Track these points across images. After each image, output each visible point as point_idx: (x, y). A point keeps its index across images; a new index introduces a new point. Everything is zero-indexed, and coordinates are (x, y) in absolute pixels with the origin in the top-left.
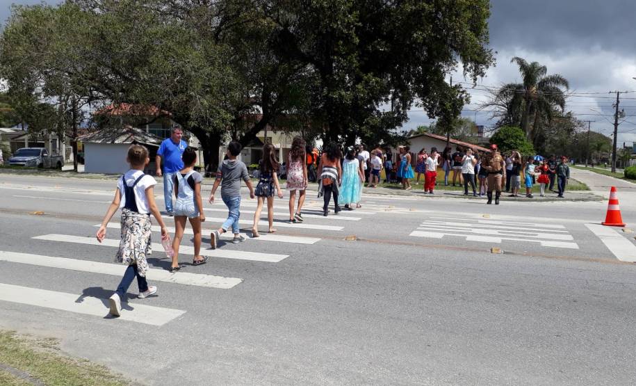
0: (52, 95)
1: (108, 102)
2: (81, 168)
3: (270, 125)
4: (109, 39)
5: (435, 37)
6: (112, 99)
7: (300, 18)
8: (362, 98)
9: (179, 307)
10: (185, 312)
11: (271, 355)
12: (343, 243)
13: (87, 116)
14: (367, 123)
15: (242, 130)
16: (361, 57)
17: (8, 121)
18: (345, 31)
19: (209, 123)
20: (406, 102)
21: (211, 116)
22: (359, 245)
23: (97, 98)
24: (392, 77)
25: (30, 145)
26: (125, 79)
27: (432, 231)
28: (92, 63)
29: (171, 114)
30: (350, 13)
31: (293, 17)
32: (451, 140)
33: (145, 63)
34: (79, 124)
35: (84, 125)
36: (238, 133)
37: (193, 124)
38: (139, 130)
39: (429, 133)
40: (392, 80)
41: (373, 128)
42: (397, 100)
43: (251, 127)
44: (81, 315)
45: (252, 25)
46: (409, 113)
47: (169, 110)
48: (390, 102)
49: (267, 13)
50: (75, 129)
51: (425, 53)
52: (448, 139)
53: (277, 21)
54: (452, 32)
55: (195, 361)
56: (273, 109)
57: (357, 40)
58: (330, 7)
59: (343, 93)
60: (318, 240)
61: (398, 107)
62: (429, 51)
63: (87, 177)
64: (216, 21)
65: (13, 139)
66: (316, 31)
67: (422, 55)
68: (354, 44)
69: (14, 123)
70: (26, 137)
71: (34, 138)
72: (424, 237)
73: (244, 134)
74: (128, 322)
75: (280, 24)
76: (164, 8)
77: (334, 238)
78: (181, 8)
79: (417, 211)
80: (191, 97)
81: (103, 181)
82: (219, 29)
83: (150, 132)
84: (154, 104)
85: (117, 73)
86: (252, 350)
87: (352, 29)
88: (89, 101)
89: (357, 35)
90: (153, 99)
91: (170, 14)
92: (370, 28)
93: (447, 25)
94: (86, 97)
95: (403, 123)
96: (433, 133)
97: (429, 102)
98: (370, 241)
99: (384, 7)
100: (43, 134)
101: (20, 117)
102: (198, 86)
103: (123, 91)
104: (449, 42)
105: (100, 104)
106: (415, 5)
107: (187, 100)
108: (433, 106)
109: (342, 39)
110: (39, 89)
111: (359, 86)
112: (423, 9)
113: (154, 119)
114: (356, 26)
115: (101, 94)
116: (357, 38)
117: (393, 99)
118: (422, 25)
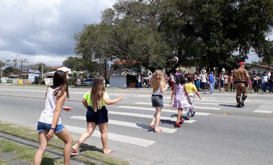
0: (98, 58)
1: (117, 59)
2: (108, 85)
3: (182, 65)
4: (118, 35)
5: (260, 20)
6: (119, 58)
7: (194, 18)
8: (224, 50)
9: (153, 140)
10: (155, 142)
11: (194, 162)
12: (221, 115)
13: (110, 65)
14: (228, 61)
15: (170, 68)
16: (223, 32)
17: (81, 69)
18: (216, 21)
19: (157, 65)
20: (246, 50)
21: (157, 62)
22: (229, 116)
23: (114, 58)
24: (239, 39)
25: (89, 77)
26: (124, 50)
27: (265, 110)
28: (112, 45)
29: (141, 63)
30: (218, 13)
31: (191, 18)
32: (270, 67)
33: (132, 43)
34: (107, 69)
35: (109, 69)
36: (168, 69)
37: (150, 66)
38: (129, 70)
39: (258, 64)
40: (239, 41)
41: (231, 63)
42: (242, 50)
43: (173, 66)
44: (116, 141)
45: (174, 23)
46: (248, 55)
47: (141, 61)
48: (238, 51)
49: (181, 18)
50: (106, 71)
51: (255, 28)
52: (269, 67)
53: (185, 20)
54: (268, 17)
55: (163, 162)
56: (183, 57)
57: (222, 25)
58: (208, 12)
59: (215, 48)
60: (209, 114)
61: (242, 53)
62: (257, 27)
63: (111, 89)
64: (159, 24)
65: (83, 75)
66: (202, 23)
67: (253, 28)
68: (221, 26)
69: (83, 69)
70: (88, 75)
71: (91, 75)
72: (261, 113)
73: (170, 69)
74: (134, 145)
75: (186, 22)
76: (138, 20)
77: (217, 113)
78: (145, 20)
79: (256, 101)
80: (150, 55)
81: (117, 90)
82: (160, 27)
83: (133, 70)
84: (135, 59)
85: (121, 48)
86: (186, 159)
87: (219, 20)
88: (111, 60)
89: (221, 23)
90: (135, 57)
91: (140, 23)
92: (227, 19)
93: (265, 14)
94: (110, 58)
95: (246, 60)
96: (260, 64)
97: (258, 50)
98: (234, 114)
99: (234, 9)
100: (94, 73)
101: (85, 67)
102: (152, 50)
103: (123, 55)
104: (267, 21)
105: (115, 61)
106: (249, 6)
107: (148, 56)
108: (261, 52)
109: (214, 24)
110: (93, 56)
111: (223, 45)
112: (253, 8)
113: (135, 65)
114: (221, 18)
115: (115, 56)
116: (222, 24)
117: (240, 50)
118: (253, 14)
